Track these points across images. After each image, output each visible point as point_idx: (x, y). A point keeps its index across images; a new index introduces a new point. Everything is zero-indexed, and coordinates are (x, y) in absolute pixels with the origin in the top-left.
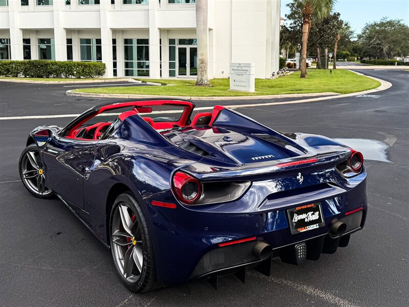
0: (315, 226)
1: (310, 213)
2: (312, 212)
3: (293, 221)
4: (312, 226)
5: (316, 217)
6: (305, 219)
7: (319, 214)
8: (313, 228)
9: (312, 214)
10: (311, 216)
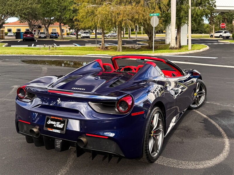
0: (58, 131)
1: (58, 123)
2: (60, 123)
3: (47, 123)
4: (56, 130)
5: (61, 126)
6: (54, 125)
7: (64, 126)
8: (56, 132)
9: (59, 124)
10: (58, 125)
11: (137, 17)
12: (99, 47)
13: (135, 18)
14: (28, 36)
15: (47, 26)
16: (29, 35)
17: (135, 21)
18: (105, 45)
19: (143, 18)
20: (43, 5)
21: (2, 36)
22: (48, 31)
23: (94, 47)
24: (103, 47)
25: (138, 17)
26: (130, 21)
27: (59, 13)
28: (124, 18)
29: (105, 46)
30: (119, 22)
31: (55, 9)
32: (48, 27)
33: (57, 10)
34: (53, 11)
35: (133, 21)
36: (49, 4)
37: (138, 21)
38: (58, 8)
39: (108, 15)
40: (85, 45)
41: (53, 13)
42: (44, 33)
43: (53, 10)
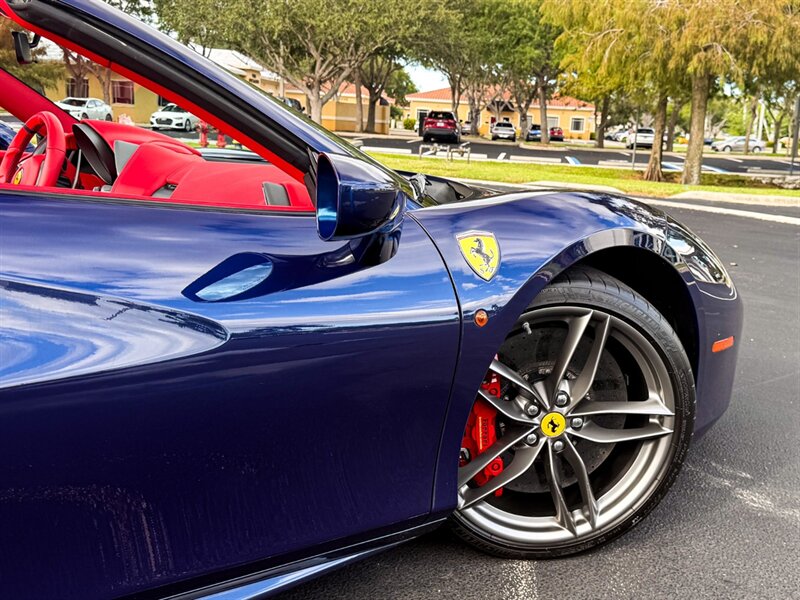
11: (760, 39)
12: (642, 172)
13: (752, 40)
14: (438, 124)
15: (523, 105)
16: (441, 124)
17: (752, 58)
18: (662, 167)
19: (786, 43)
20: (489, 21)
21: (383, 125)
22: (525, 120)
23: (626, 171)
24: (652, 171)
25: (765, 36)
26: (730, 57)
27: (536, 49)
28: (703, 42)
29: (663, 170)
30: (682, 56)
31: (526, 36)
32: (527, 106)
33: (531, 39)
34: (518, 43)
35: (744, 59)
36: (507, 16)
37: (764, 56)
38: (534, 31)
39: (639, 28)
40: (597, 163)
41: (518, 48)
42: (510, 126)
43: (519, 40)
